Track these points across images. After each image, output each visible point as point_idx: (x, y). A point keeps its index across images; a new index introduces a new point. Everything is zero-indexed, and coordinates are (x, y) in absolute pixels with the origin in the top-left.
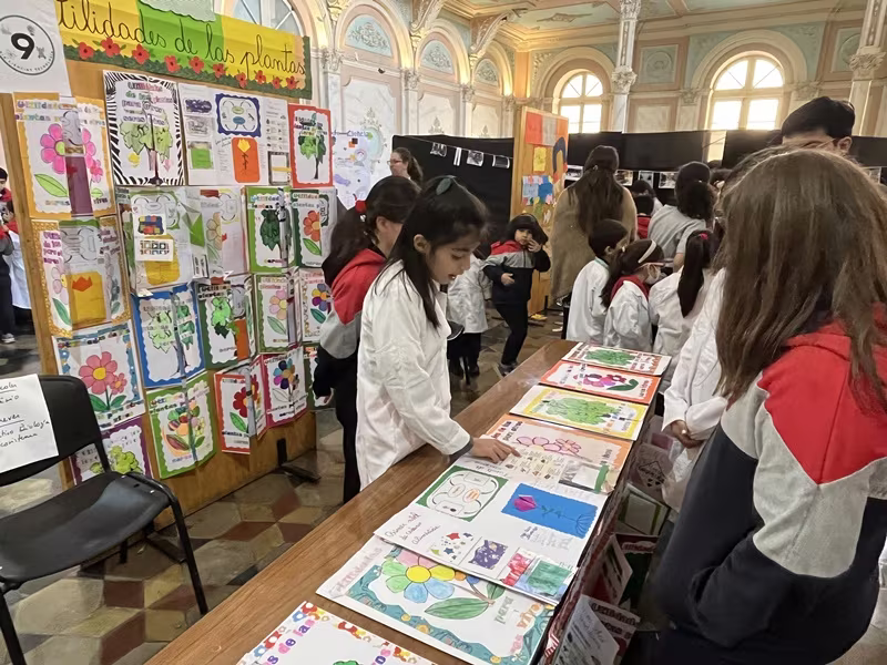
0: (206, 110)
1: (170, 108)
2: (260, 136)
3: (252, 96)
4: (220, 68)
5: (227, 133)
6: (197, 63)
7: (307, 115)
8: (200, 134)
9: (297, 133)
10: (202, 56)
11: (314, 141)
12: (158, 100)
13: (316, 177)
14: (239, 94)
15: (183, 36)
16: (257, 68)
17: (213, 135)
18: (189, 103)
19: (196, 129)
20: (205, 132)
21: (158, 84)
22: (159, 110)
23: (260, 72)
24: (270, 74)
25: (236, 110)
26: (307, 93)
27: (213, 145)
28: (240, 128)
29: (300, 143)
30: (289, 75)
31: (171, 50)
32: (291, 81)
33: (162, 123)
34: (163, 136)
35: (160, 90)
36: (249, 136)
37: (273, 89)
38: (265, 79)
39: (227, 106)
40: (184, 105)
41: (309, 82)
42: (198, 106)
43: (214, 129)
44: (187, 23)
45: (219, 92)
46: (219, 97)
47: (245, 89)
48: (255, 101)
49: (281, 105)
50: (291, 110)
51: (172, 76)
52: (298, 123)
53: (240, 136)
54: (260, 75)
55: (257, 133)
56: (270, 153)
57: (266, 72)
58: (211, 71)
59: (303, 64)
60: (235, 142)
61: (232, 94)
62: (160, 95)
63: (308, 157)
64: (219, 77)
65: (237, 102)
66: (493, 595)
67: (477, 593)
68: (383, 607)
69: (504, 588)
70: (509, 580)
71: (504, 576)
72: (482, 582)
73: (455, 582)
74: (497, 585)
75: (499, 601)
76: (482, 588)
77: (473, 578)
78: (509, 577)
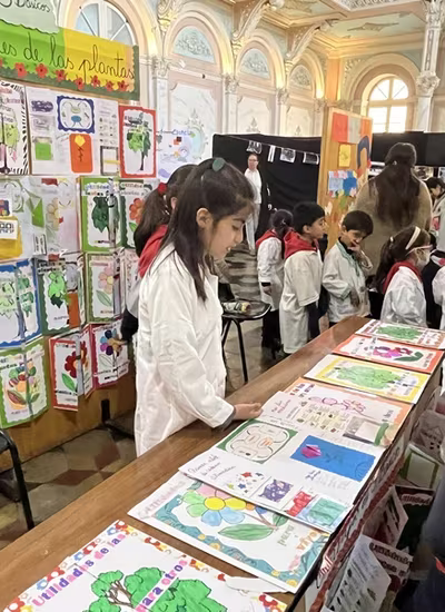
0: (48, 110)
1: (18, 107)
2: (93, 132)
3: (88, 98)
4: (61, 74)
5: (66, 130)
6: (42, 69)
7: (135, 114)
8: (43, 130)
9: (126, 130)
10: (46, 63)
11: (141, 137)
12: (8, 100)
13: (142, 169)
14: (77, 97)
15: (31, 46)
16: (93, 73)
17: (54, 132)
18: (34, 103)
19: (39, 126)
20: (47, 128)
21: (9, 87)
22: (9, 110)
23: (96, 77)
24: (104, 78)
25: (74, 109)
26: (136, 96)
27: (54, 141)
28: (77, 126)
29: (128, 139)
30: (120, 80)
31: (20, 58)
32: (122, 85)
33: (11, 121)
34: (11, 132)
35: (10, 92)
36: (84, 133)
37: (107, 91)
38: (99, 83)
39: (66, 106)
40: (30, 105)
41: (137, 85)
42: (42, 107)
43: (54, 125)
44: (34, 35)
45: (60, 94)
46: (60, 99)
47: (82, 91)
48: (91, 102)
49: (113, 106)
50: (121, 110)
51: (21, 81)
52: (126, 121)
53: (77, 132)
54: (95, 80)
55: (92, 130)
56: (102, 148)
57: (100, 77)
58: (53, 76)
59: (132, 70)
60: (72, 137)
61: (71, 95)
62: (10, 96)
63: (135, 151)
64: (60, 81)
65: (75, 103)
66: (278, 523)
67: (264, 521)
68: (183, 528)
69: (288, 518)
70: (292, 512)
71: (289, 507)
72: (268, 513)
73: (245, 511)
74: (282, 515)
75: (283, 528)
76: (269, 517)
77: (261, 509)
78: (292, 509)
